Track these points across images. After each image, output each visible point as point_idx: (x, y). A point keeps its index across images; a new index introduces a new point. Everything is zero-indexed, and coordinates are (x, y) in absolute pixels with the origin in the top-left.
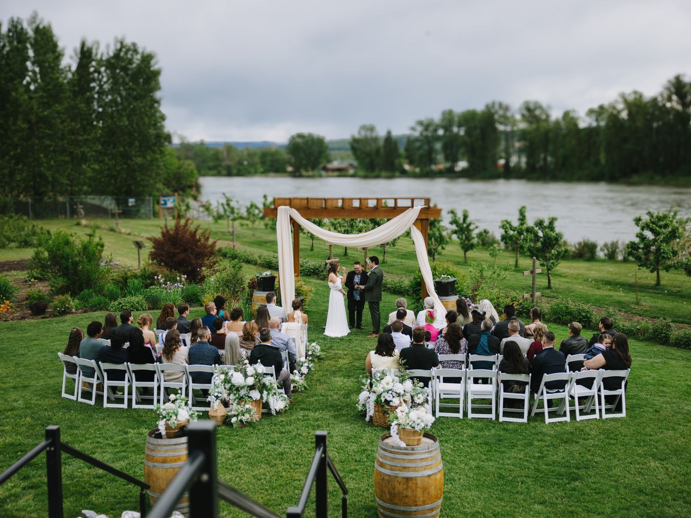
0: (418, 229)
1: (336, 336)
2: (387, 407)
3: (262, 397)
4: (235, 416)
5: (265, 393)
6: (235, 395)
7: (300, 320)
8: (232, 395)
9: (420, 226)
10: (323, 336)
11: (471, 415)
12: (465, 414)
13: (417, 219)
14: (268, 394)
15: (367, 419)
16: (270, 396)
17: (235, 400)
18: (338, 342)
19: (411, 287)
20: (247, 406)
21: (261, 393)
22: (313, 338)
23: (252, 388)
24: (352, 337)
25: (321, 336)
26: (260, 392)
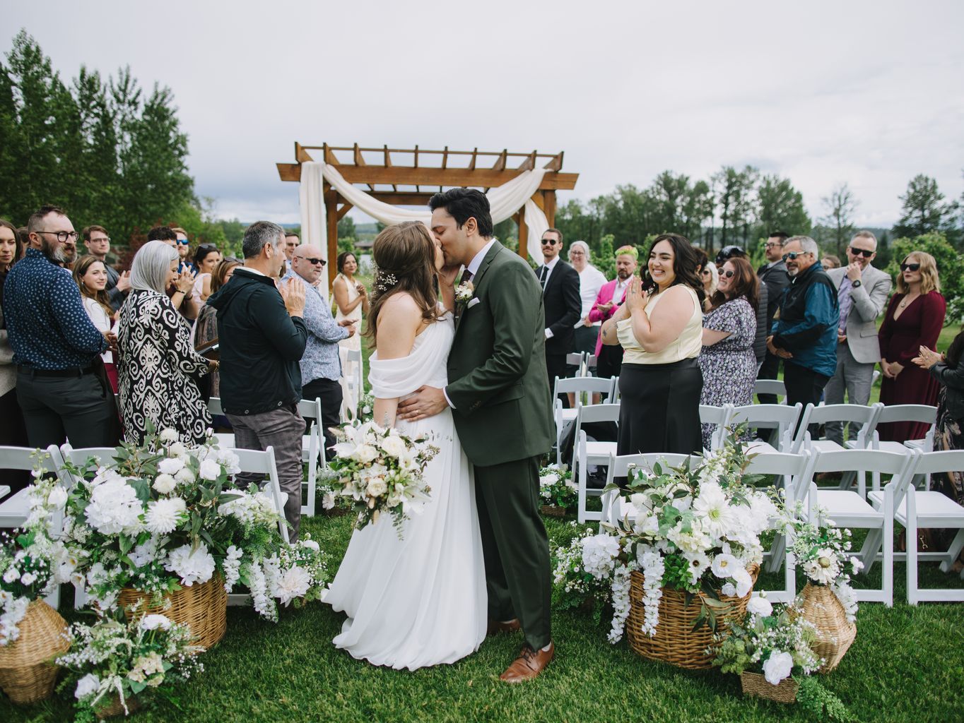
0: (539, 207)
2: (710, 602)
3: (219, 572)
4: (89, 667)
5: (234, 553)
6: (109, 567)
8: (97, 568)
9: (542, 203)
11: (916, 595)
12: (900, 593)
13: (538, 191)
14: (246, 559)
15: (616, 633)
16: (255, 568)
17: (108, 586)
20: (151, 622)
21: (218, 554)
23: (178, 538)
26: (212, 550)
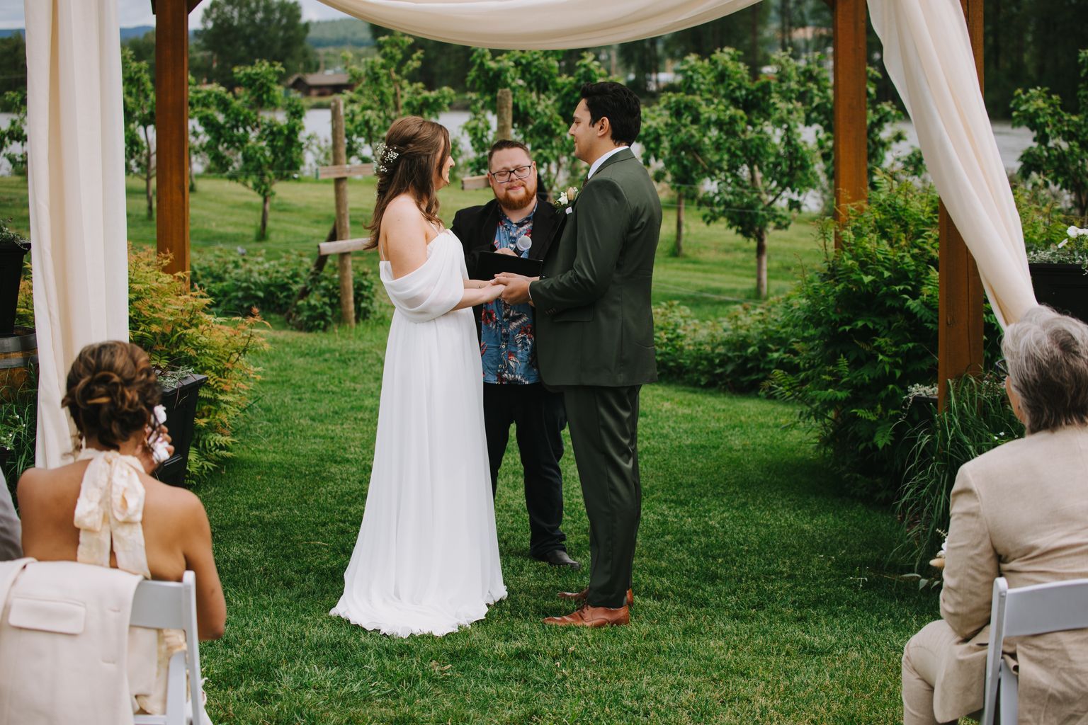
1: (420, 625)
7: (133, 543)
10: (327, 633)
18: (442, 682)
19: (813, 318)
22: (262, 650)
24: (527, 634)
25: (318, 633)
